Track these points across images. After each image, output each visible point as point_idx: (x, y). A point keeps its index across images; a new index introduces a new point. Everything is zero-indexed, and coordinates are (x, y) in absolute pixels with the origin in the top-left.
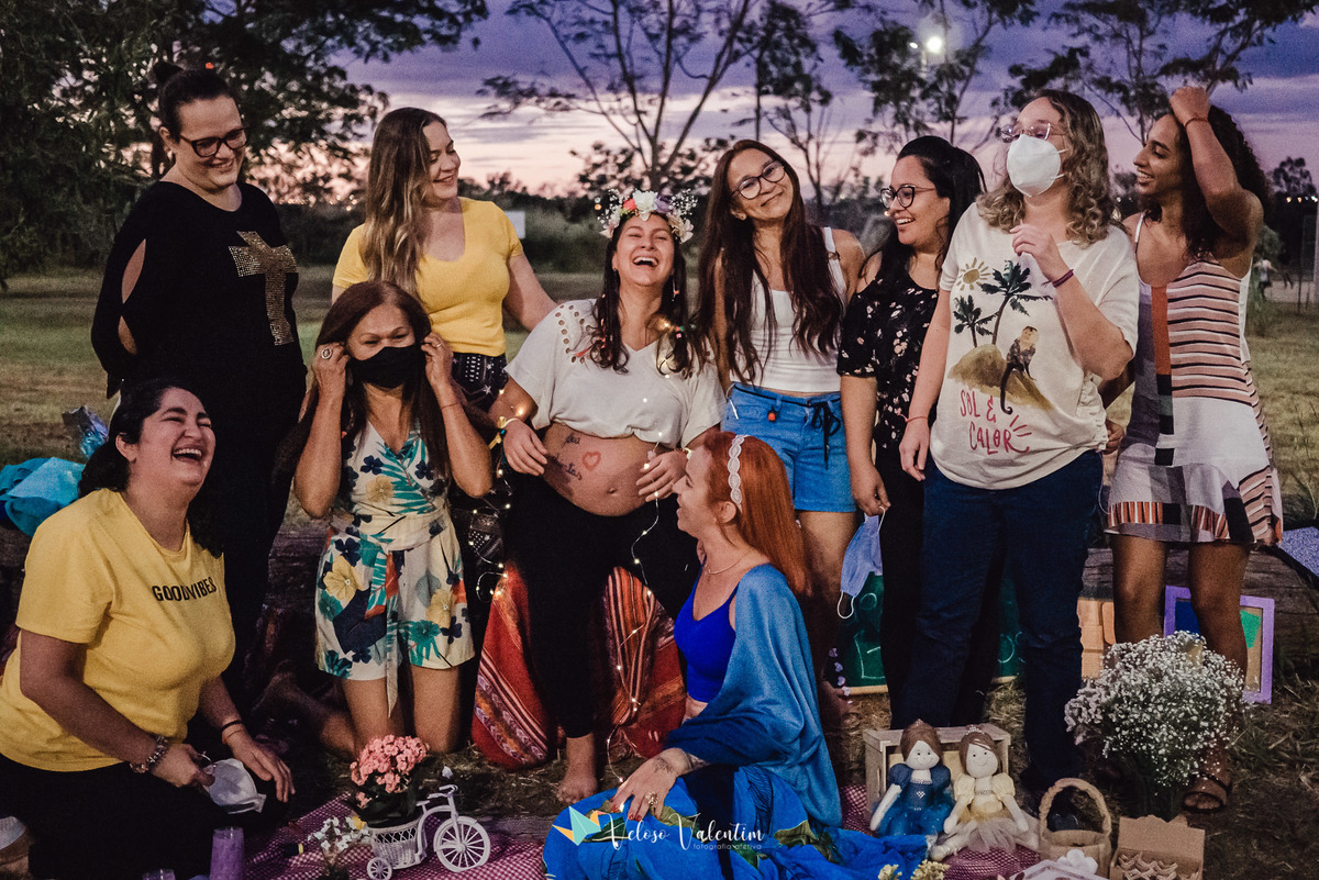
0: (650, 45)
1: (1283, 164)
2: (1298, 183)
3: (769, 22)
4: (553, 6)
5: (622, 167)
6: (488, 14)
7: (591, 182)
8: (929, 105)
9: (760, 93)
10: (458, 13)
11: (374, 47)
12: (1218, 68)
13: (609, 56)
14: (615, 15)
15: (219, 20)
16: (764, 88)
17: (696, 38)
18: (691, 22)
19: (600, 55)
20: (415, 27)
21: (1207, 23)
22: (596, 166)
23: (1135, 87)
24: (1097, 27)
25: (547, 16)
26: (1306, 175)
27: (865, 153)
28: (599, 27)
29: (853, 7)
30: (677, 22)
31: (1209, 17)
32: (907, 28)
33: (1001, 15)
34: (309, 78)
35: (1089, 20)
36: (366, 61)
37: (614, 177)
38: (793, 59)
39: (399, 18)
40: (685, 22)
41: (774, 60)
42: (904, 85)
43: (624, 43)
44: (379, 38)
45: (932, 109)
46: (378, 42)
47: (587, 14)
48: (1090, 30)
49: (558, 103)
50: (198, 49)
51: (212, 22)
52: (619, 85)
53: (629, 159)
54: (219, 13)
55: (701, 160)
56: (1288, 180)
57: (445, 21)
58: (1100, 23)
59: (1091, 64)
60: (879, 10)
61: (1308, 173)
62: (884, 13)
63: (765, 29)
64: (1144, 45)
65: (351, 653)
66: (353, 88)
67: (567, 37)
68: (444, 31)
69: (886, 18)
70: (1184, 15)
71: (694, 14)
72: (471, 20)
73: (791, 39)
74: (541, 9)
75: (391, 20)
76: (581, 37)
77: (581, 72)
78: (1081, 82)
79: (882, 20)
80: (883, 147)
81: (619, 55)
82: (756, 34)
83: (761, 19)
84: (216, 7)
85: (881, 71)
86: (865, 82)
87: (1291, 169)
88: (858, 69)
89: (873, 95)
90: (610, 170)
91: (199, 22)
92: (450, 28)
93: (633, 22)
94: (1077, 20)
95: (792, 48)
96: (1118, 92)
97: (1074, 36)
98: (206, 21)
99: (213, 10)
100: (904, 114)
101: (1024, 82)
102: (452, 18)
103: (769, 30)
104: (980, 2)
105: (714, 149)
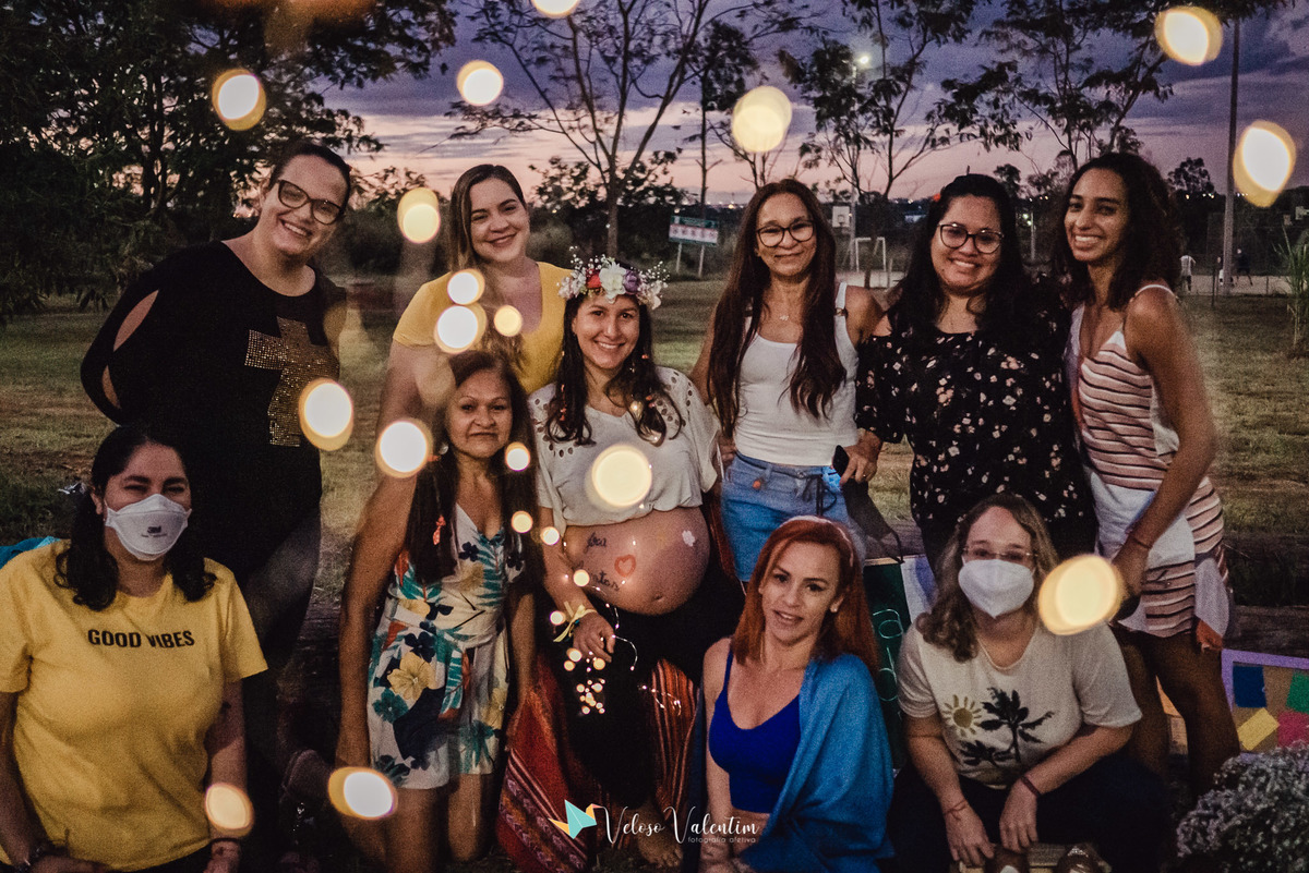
0: (606, 67)
1: (1183, 164)
2: (1198, 182)
3: (712, 43)
4: (516, 33)
5: (577, 180)
6: (455, 41)
7: (548, 194)
8: (868, 119)
9: (706, 108)
10: (427, 41)
11: (349, 76)
12: (1139, 80)
13: (568, 79)
14: (574, 40)
15: (204, 52)
16: (709, 104)
17: (650, 60)
18: (645, 44)
19: (560, 77)
20: (387, 54)
21: (1130, 37)
22: (553, 179)
23: (1062, 99)
24: (1026, 43)
25: (511, 42)
26: (1205, 174)
27: (808, 165)
28: (558, 51)
29: (797, 28)
30: (632, 46)
31: (1130, 31)
32: (846, 47)
33: (934, 32)
34: (289, 104)
35: (1017, 36)
36: (341, 88)
37: (570, 189)
38: (736, 77)
39: (371, 46)
40: (640, 45)
41: (718, 77)
42: (844, 101)
43: (583, 66)
44: (354, 66)
45: (870, 123)
46: (353, 69)
47: (548, 40)
48: (1018, 46)
49: (522, 123)
50: (185, 79)
51: (197, 53)
52: (578, 106)
53: (584, 172)
54: (204, 46)
55: (650, 171)
56: (1188, 179)
57: (415, 49)
58: (1027, 39)
59: (1020, 78)
60: (821, 30)
61: (1206, 172)
62: (826, 33)
63: (708, 49)
64: (1070, 60)
65: (411, 759)
66: (330, 113)
67: (529, 61)
68: (415, 59)
69: (826, 38)
70: (1107, 29)
71: (648, 37)
72: (439, 48)
73: (733, 59)
74: (506, 36)
75: (364, 49)
76: (542, 61)
77: (543, 94)
78: (1012, 96)
79: (823, 40)
80: (826, 160)
81: (578, 78)
82: (701, 55)
83: (706, 40)
84: (201, 40)
85: (823, 88)
86: (808, 98)
87: (1191, 169)
88: (800, 86)
89: (815, 111)
90: (566, 183)
91: (186, 54)
92: (419, 56)
93: (592, 46)
94: (1006, 37)
95: (735, 66)
96: (1045, 104)
97: (1002, 51)
98: (192, 52)
99: (199, 43)
100: (843, 127)
101: (955, 96)
102: (422, 47)
103: (714, 49)
104: (915, 22)
105: (662, 161)
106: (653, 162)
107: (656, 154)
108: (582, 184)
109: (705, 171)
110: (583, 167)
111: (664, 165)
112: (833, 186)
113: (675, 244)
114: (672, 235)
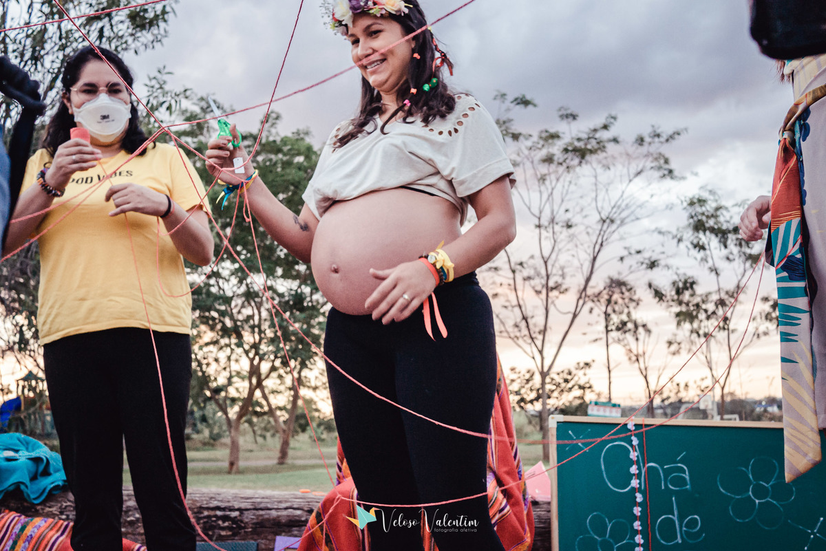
8: (712, 323)
9: (608, 331)
13: (513, 307)
16: (610, 329)
18: (560, 282)
32: (692, 277)
37: (523, 387)
38: (626, 311)
40: (556, 281)
41: (614, 311)
42: (694, 313)
43: (521, 297)
45: (714, 325)
52: (520, 322)
53: (532, 376)
62: (678, 269)
69: (679, 272)
71: (561, 275)
73: (623, 299)
76: (496, 295)
79: (677, 274)
85: (679, 306)
86: (670, 312)
88: (664, 304)
89: (676, 320)
95: (625, 304)
100: (696, 329)
103: (610, 294)
104: (737, 258)
105: (582, 368)
106: (577, 369)
107: (578, 365)
108: (531, 383)
109: (610, 371)
110: (531, 373)
111: (584, 370)
112: (699, 383)
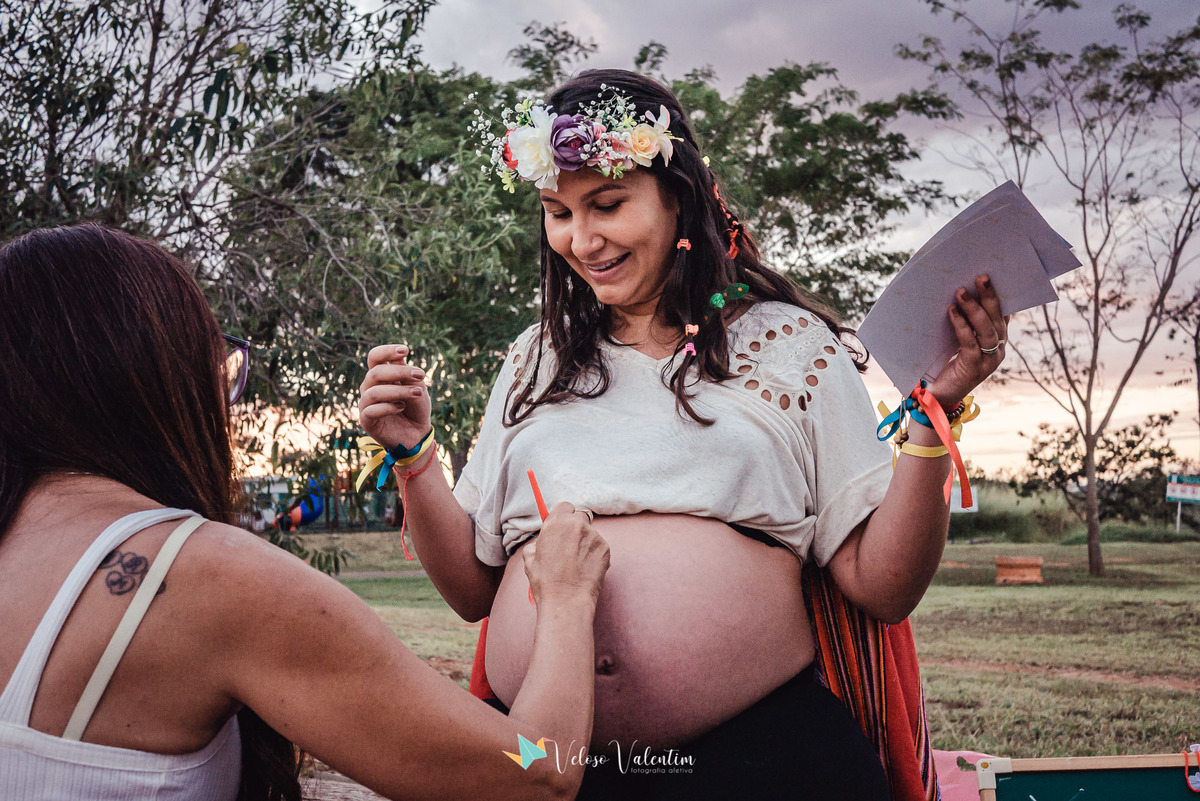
0: (1078, 315)
13: (1040, 332)
17: (1125, 306)
19: (1033, 332)
22: (1043, 445)
40: (1112, 292)
55: (1145, 434)
81: (1049, 330)
105: (1158, 424)
106: (1148, 425)
107: (1151, 417)
110: (1072, 434)
111: (1160, 427)
113: (1173, 505)
114: (1169, 494)
